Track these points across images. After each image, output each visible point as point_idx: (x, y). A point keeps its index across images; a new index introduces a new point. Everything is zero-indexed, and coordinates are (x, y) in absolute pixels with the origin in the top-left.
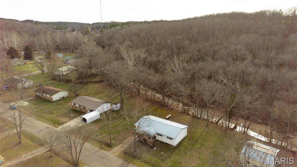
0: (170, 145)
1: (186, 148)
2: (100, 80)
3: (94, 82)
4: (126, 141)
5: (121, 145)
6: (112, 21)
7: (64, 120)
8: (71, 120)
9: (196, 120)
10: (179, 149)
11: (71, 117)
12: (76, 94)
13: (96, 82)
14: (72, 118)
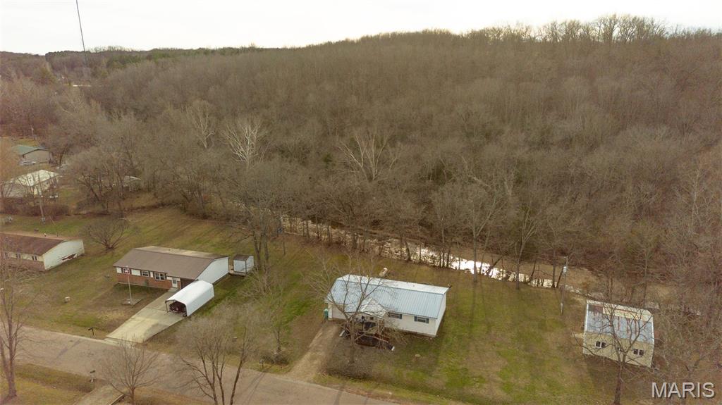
0: (422, 336)
1: (460, 337)
2: (153, 203)
3: (138, 208)
4: (314, 342)
5: (308, 355)
6: (110, 47)
7: (113, 315)
8: (134, 313)
9: (444, 272)
10: (447, 342)
11: (129, 305)
12: (107, 246)
13: (143, 208)
14: (135, 309)
